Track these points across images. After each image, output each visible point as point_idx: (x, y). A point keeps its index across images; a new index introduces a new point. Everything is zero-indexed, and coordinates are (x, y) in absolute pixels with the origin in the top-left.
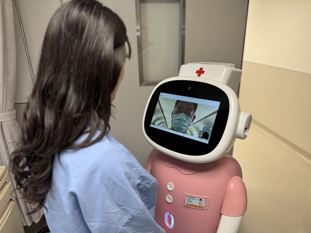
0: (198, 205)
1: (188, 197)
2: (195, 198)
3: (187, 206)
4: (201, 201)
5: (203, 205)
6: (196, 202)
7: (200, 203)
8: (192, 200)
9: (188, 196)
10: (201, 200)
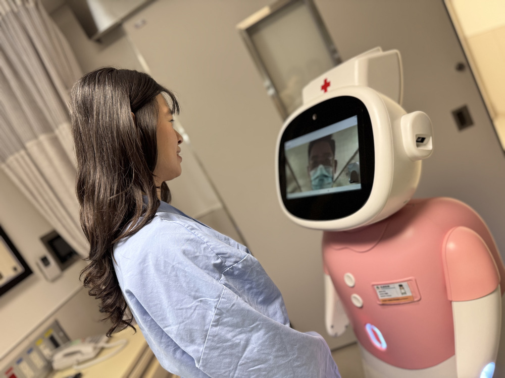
0: (400, 296)
1: (380, 288)
2: (391, 286)
3: (384, 304)
4: (401, 288)
5: (409, 294)
6: (395, 293)
7: (403, 291)
8: (387, 291)
9: (379, 286)
10: (401, 286)
